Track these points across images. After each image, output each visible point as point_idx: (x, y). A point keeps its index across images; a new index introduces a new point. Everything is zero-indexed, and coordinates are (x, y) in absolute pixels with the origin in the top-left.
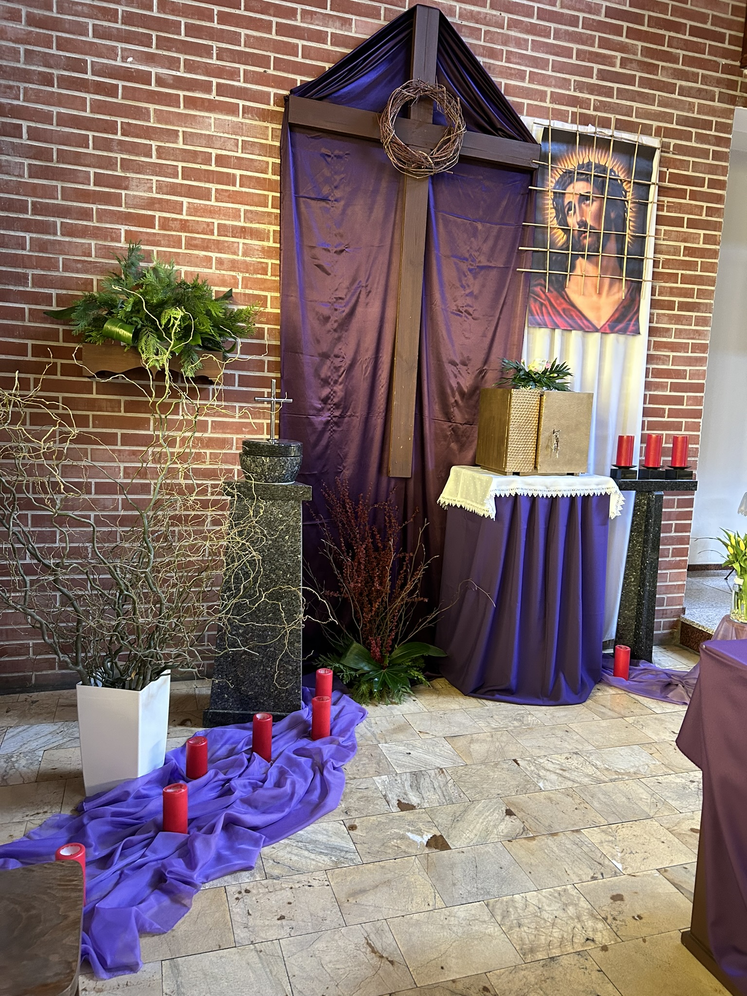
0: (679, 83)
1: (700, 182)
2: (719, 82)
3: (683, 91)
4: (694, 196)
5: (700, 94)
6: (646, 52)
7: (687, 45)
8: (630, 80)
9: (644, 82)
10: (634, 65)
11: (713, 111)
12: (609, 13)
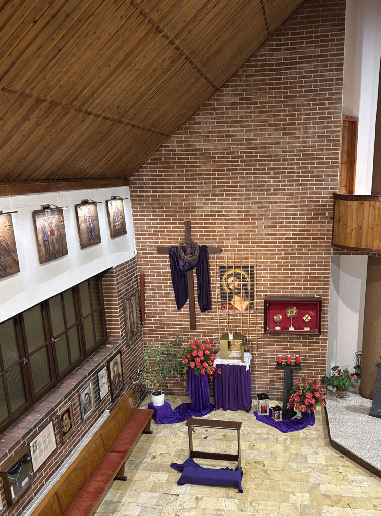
0: (310, 252)
1: (321, 277)
2: (324, 250)
3: (311, 254)
4: (318, 281)
5: (317, 254)
6: (298, 246)
7: (312, 242)
8: (294, 254)
9: (298, 254)
10: (295, 250)
11: (323, 258)
12: (286, 239)
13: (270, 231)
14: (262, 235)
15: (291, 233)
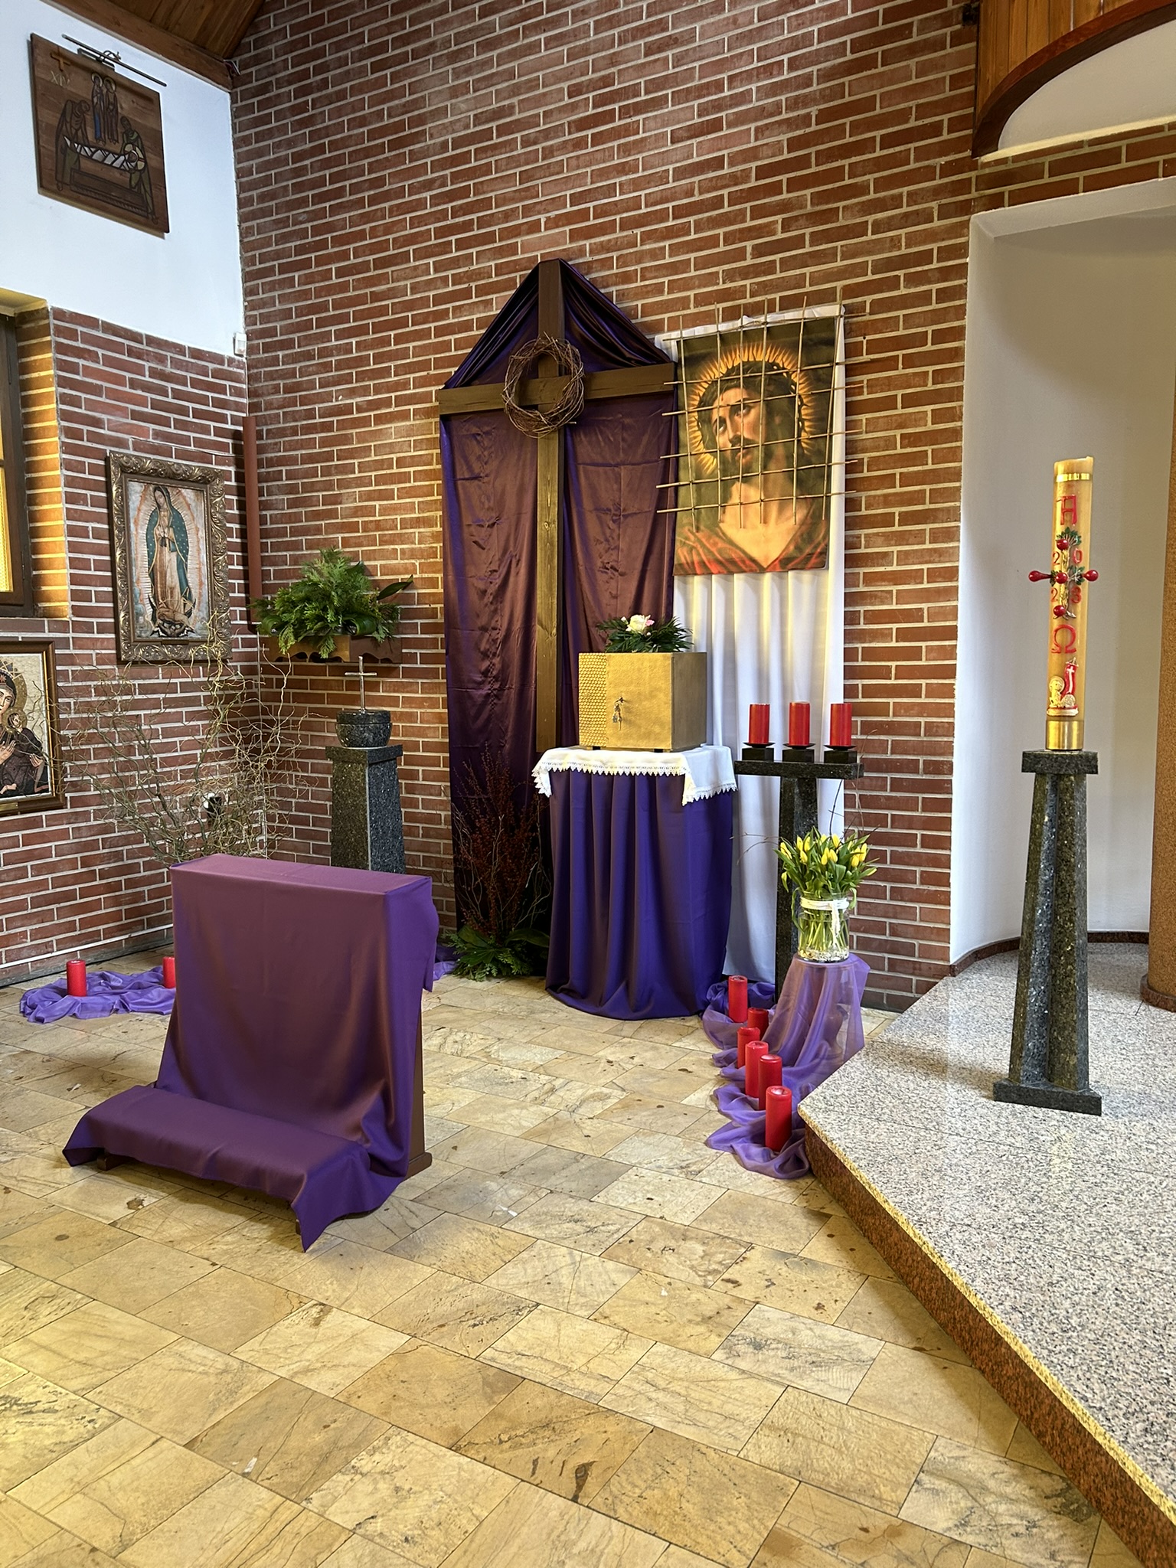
0: (871, 219)
1: (922, 339)
2: (937, 193)
3: (878, 227)
4: (909, 361)
5: (906, 220)
6: (819, 198)
7: (879, 164)
8: (799, 241)
9: (816, 239)
10: (802, 222)
11: (932, 236)
12: (762, 173)
13: (697, 150)
14: (663, 178)
15: (784, 137)
